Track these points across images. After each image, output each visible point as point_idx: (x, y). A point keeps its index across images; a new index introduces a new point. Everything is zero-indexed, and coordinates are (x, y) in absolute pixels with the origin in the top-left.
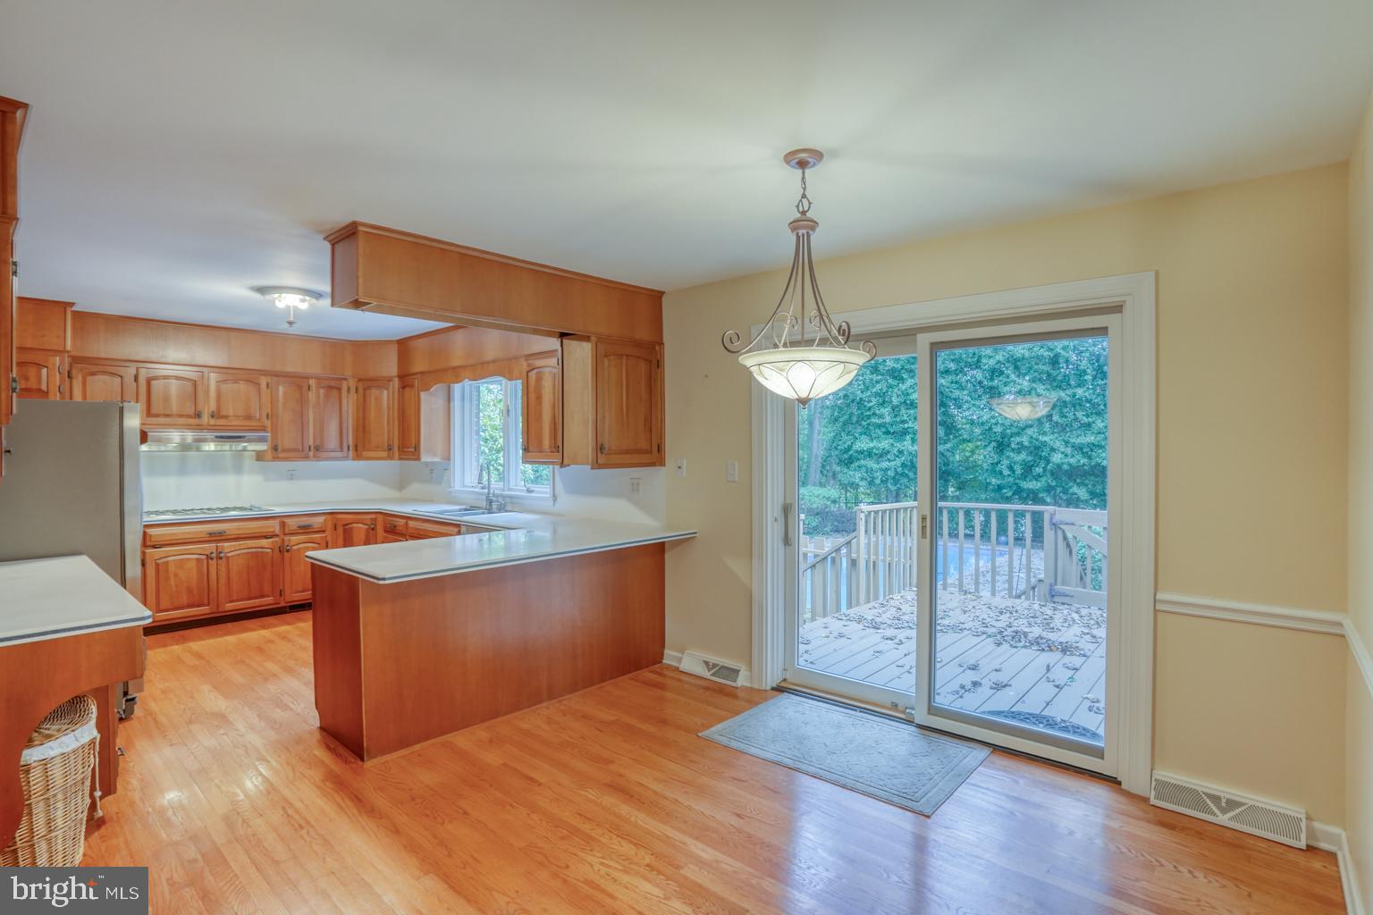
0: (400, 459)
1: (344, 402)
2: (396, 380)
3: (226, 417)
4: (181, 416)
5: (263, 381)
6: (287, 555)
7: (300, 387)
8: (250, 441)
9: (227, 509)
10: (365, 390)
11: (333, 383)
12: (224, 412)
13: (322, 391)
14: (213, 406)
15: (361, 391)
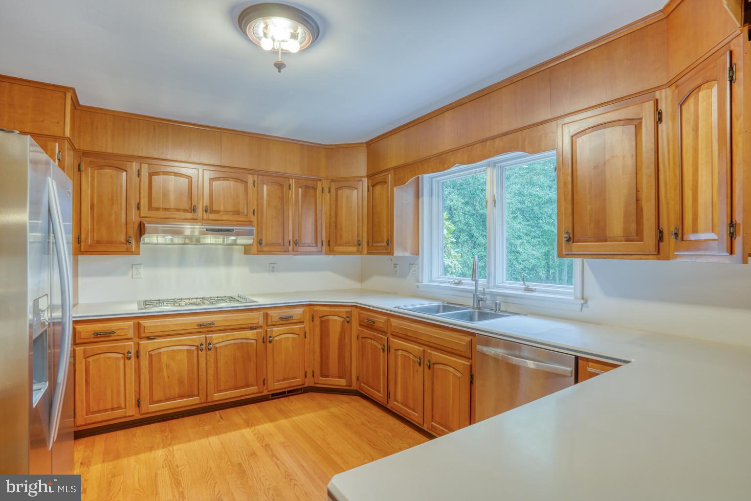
0: (369, 253)
1: (319, 201)
2: (365, 180)
3: (218, 212)
4: (178, 210)
5: (250, 179)
6: (270, 345)
7: (281, 185)
8: (238, 234)
9: (219, 300)
10: (337, 190)
11: (310, 184)
12: (215, 208)
13: (300, 190)
14: (206, 202)
15: (333, 191)
